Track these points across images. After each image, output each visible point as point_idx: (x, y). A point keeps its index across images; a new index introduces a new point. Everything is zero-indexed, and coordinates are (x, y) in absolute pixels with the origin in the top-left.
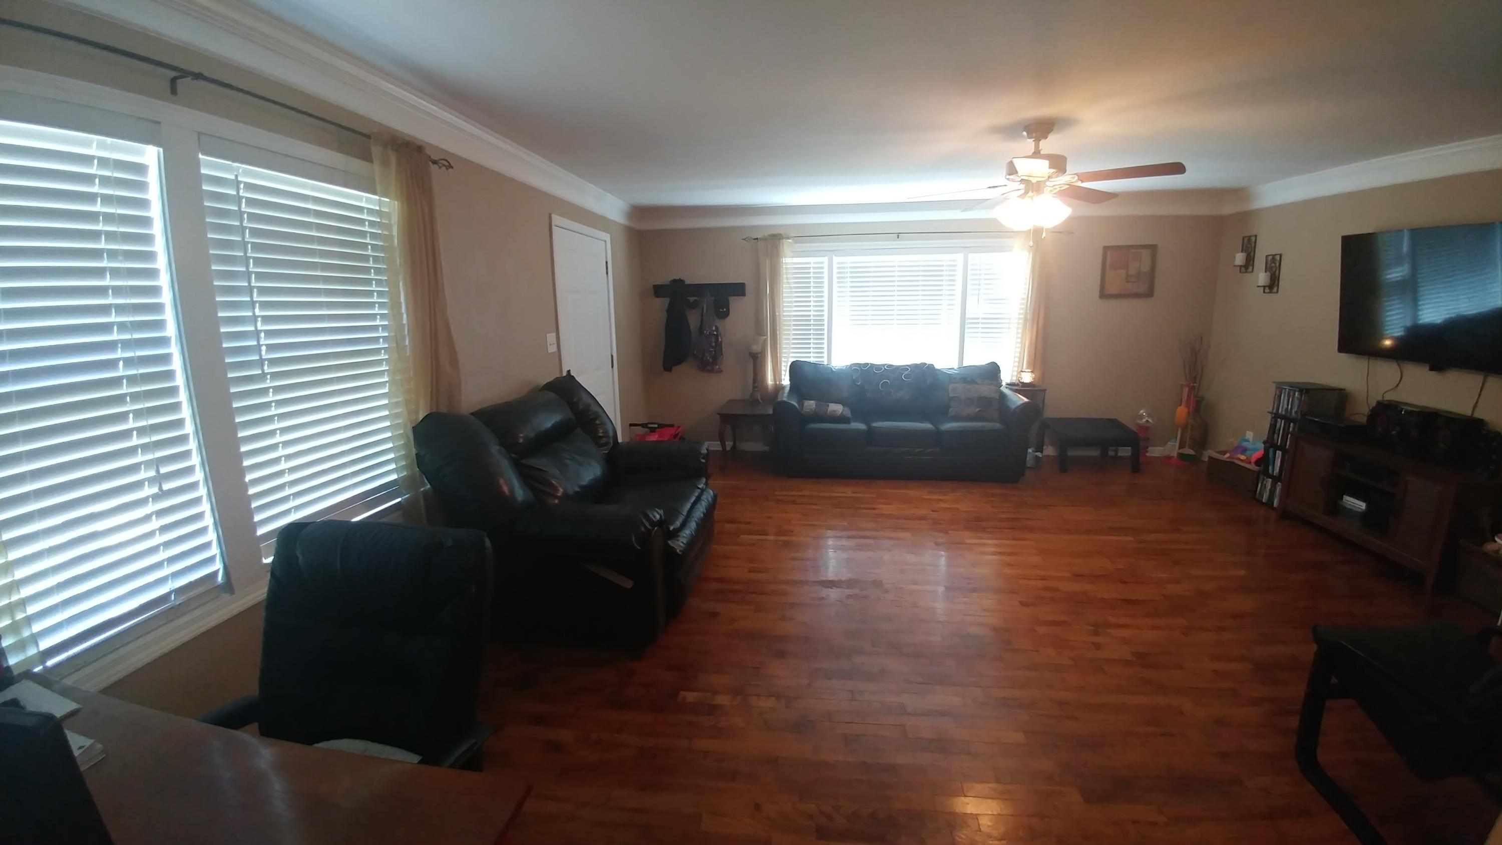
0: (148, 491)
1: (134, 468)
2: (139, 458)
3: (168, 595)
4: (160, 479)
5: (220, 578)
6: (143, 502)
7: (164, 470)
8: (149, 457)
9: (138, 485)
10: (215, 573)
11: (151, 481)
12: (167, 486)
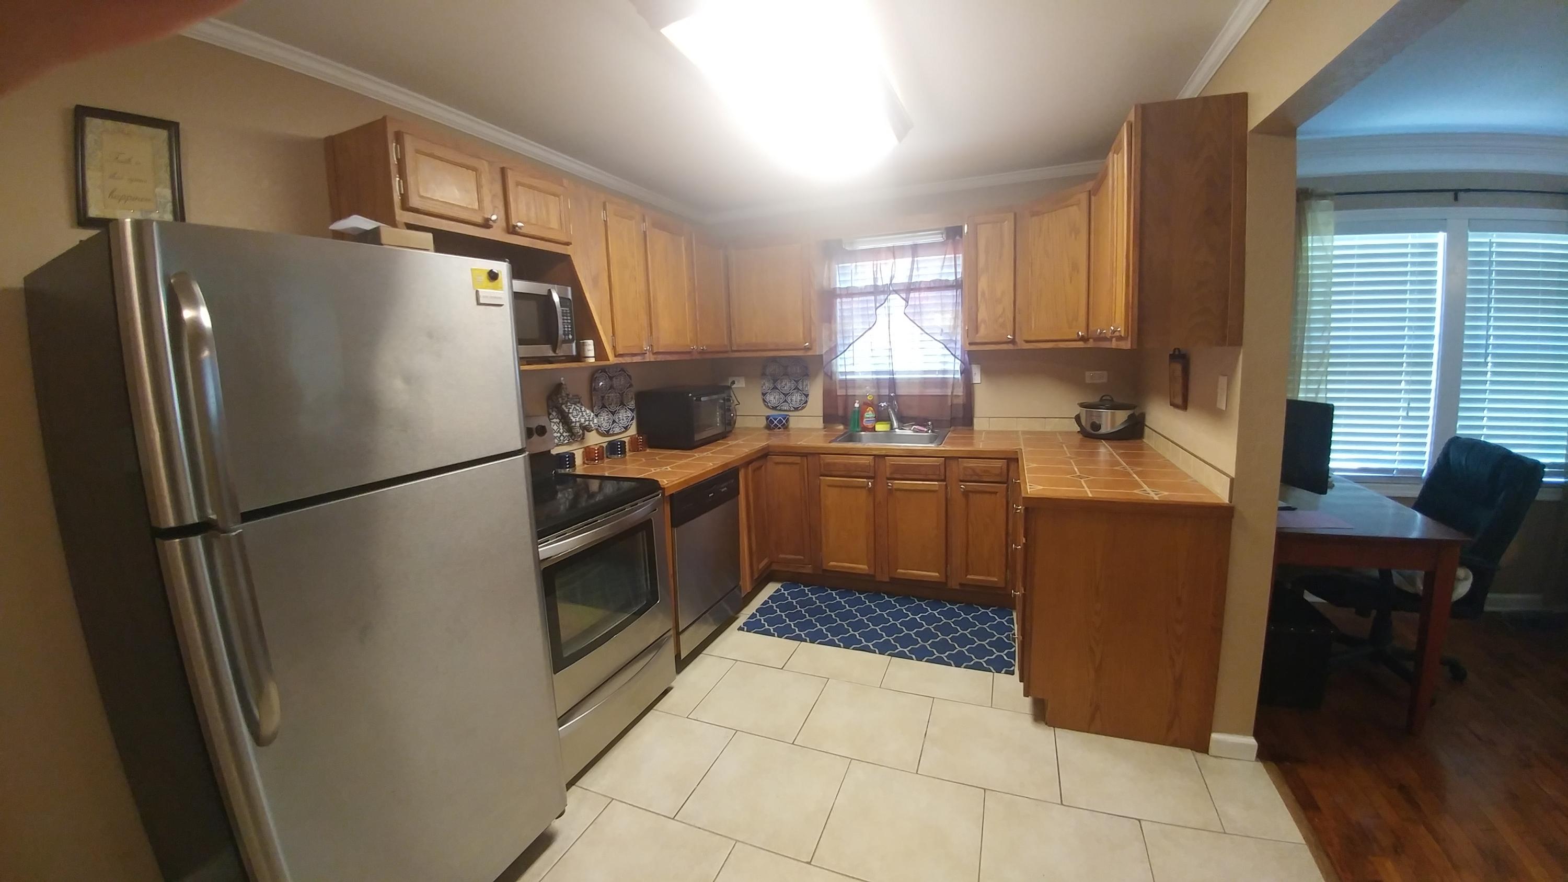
0: (1402, 413)
1: (1398, 400)
2: (1402, 395)
3: (1393, 470)
4: (1409, 409)
5: (1424, 475)
6: (1397, 418)
7: (1412, 405)
8: (1407, 396)
9: (1397, 409)
10: (1422, 471)
11: (1404, 408)
12: (1411, 414)
